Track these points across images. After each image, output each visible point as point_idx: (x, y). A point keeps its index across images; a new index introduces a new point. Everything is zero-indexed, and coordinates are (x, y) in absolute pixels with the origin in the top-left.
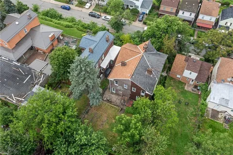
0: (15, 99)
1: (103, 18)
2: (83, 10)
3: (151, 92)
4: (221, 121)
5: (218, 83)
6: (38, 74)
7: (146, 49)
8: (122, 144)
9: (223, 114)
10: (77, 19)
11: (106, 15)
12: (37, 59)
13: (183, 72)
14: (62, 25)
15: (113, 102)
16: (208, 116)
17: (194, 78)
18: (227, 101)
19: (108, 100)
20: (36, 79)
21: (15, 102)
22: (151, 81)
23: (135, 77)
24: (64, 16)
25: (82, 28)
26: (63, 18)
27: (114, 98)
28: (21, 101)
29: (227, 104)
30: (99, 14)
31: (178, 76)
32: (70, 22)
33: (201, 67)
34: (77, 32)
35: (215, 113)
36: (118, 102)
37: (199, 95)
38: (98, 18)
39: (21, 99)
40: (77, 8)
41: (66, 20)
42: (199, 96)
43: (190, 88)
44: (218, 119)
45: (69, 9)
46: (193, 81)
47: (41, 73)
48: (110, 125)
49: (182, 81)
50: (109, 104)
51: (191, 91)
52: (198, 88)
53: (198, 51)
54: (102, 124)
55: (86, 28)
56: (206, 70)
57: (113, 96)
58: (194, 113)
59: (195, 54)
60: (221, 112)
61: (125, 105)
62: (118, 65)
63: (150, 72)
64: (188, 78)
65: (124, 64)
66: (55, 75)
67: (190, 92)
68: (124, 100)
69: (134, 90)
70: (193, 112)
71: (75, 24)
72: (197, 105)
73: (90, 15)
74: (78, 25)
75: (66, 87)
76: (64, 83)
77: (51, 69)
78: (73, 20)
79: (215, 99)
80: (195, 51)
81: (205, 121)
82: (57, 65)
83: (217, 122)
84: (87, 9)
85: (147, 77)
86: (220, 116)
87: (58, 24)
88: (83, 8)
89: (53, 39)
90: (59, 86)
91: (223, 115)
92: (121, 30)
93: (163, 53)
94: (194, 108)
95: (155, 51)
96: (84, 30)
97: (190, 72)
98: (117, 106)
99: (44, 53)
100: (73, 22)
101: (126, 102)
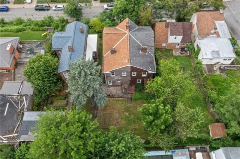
0: (5, 138)
1: (54, 8)
2: (26, 6)
3: (153, 70)
4: (218, 73)
5: (203, 38)
6: (17, 98)
7: (129, 28)
8: (156, 134)
9: (216, 65)
10: (25, 19)
11: (56, 4)
12: (5, 82)
13: (167, 39)
14: (11, 31)
15: (115, 95)
16: (206, 72)
17: (179, 42)
18: (218, 52)
19: (109, 95)
20: (18, 105)
21: (6, 142)
22: (149, 59)
23: (133, 61)
24: (6, 20)
25: (37, 28)
26: (7, 23)
27: (114, 91)
28: (14, 138)
29: (219, 55)
30: (47, 5)
31: (164, 45)
32: (17, 24)
33: (183, 29)
34: (34, 34)
35: (210, 67)
36: (119, 93)
37: (188, 56)
38: (48, 10)
39: (12, 135)
40: (17, 6)
41: (11, 23)
42: (190, 56)
43: (178, 53)
44: (214, 71)
45: (7, 10)
46: (178, 44)
47: (21, 95)
48: (125, 120)
49: (168, 48)
50: (113, 99)
51: (180, 54)
52: (186, 49)
53: (170, 13)
54: (117, 122)
55: (42, 26)
56: (188, 29)
57: (111, 88)
58: (193, 75)
59: (168, 18)
60: (215, 64)
61: (129, 93)
62: (106, 54)
63: (144, 50)
64: (174, 43)
65: (114, 52)
66: (39, 91)
67: (180, 56)
68: (125, 88)
69: (135, 74)
70: (191, 75)
71: (26, 26)
72: (191, 66)
73: (36, 10)
74: (29, 25)
75: (57, 100)
76: (52, 96)
77: (32, 86)
78: (20, 22)
79: (207, 54)
80: (167, 14)
81: (206, 79)
82: (39, 80)
83: (216, 75)
84: (30, 3)
85: (143, 56)
86: (215, 69)
87: (6, 31)
88: (24, 3)
89: (12, 51)
90: (49, 102)
91: (218, 66)
92: (82, 16)
93: (142, 26)
94: (191, 70)
95: (137, 27)
96: (41, 28)
97: (175, 36)
98: (121, 97)
99: (9, 71)
100: (21, 23)
101: (128, 90)
